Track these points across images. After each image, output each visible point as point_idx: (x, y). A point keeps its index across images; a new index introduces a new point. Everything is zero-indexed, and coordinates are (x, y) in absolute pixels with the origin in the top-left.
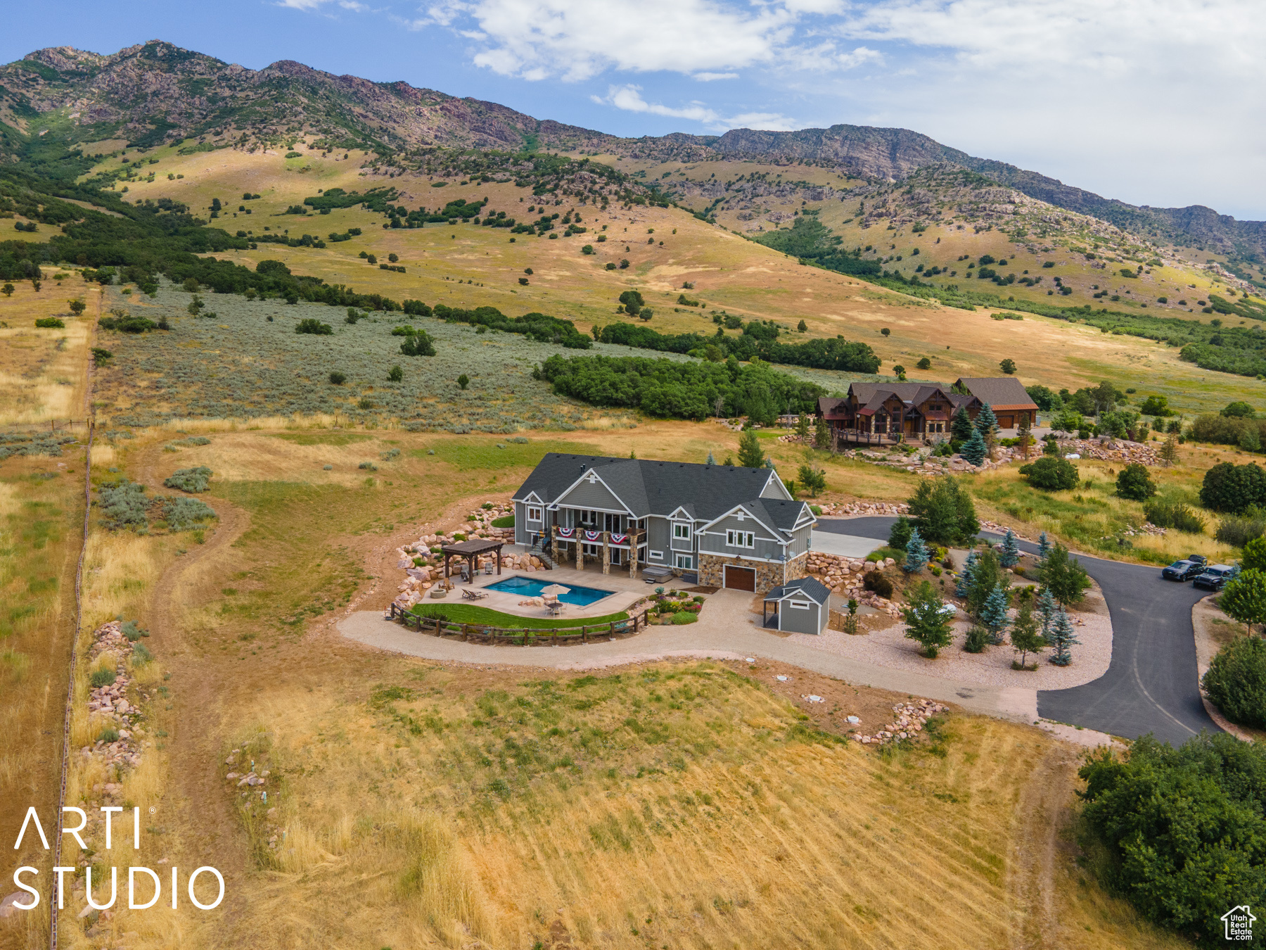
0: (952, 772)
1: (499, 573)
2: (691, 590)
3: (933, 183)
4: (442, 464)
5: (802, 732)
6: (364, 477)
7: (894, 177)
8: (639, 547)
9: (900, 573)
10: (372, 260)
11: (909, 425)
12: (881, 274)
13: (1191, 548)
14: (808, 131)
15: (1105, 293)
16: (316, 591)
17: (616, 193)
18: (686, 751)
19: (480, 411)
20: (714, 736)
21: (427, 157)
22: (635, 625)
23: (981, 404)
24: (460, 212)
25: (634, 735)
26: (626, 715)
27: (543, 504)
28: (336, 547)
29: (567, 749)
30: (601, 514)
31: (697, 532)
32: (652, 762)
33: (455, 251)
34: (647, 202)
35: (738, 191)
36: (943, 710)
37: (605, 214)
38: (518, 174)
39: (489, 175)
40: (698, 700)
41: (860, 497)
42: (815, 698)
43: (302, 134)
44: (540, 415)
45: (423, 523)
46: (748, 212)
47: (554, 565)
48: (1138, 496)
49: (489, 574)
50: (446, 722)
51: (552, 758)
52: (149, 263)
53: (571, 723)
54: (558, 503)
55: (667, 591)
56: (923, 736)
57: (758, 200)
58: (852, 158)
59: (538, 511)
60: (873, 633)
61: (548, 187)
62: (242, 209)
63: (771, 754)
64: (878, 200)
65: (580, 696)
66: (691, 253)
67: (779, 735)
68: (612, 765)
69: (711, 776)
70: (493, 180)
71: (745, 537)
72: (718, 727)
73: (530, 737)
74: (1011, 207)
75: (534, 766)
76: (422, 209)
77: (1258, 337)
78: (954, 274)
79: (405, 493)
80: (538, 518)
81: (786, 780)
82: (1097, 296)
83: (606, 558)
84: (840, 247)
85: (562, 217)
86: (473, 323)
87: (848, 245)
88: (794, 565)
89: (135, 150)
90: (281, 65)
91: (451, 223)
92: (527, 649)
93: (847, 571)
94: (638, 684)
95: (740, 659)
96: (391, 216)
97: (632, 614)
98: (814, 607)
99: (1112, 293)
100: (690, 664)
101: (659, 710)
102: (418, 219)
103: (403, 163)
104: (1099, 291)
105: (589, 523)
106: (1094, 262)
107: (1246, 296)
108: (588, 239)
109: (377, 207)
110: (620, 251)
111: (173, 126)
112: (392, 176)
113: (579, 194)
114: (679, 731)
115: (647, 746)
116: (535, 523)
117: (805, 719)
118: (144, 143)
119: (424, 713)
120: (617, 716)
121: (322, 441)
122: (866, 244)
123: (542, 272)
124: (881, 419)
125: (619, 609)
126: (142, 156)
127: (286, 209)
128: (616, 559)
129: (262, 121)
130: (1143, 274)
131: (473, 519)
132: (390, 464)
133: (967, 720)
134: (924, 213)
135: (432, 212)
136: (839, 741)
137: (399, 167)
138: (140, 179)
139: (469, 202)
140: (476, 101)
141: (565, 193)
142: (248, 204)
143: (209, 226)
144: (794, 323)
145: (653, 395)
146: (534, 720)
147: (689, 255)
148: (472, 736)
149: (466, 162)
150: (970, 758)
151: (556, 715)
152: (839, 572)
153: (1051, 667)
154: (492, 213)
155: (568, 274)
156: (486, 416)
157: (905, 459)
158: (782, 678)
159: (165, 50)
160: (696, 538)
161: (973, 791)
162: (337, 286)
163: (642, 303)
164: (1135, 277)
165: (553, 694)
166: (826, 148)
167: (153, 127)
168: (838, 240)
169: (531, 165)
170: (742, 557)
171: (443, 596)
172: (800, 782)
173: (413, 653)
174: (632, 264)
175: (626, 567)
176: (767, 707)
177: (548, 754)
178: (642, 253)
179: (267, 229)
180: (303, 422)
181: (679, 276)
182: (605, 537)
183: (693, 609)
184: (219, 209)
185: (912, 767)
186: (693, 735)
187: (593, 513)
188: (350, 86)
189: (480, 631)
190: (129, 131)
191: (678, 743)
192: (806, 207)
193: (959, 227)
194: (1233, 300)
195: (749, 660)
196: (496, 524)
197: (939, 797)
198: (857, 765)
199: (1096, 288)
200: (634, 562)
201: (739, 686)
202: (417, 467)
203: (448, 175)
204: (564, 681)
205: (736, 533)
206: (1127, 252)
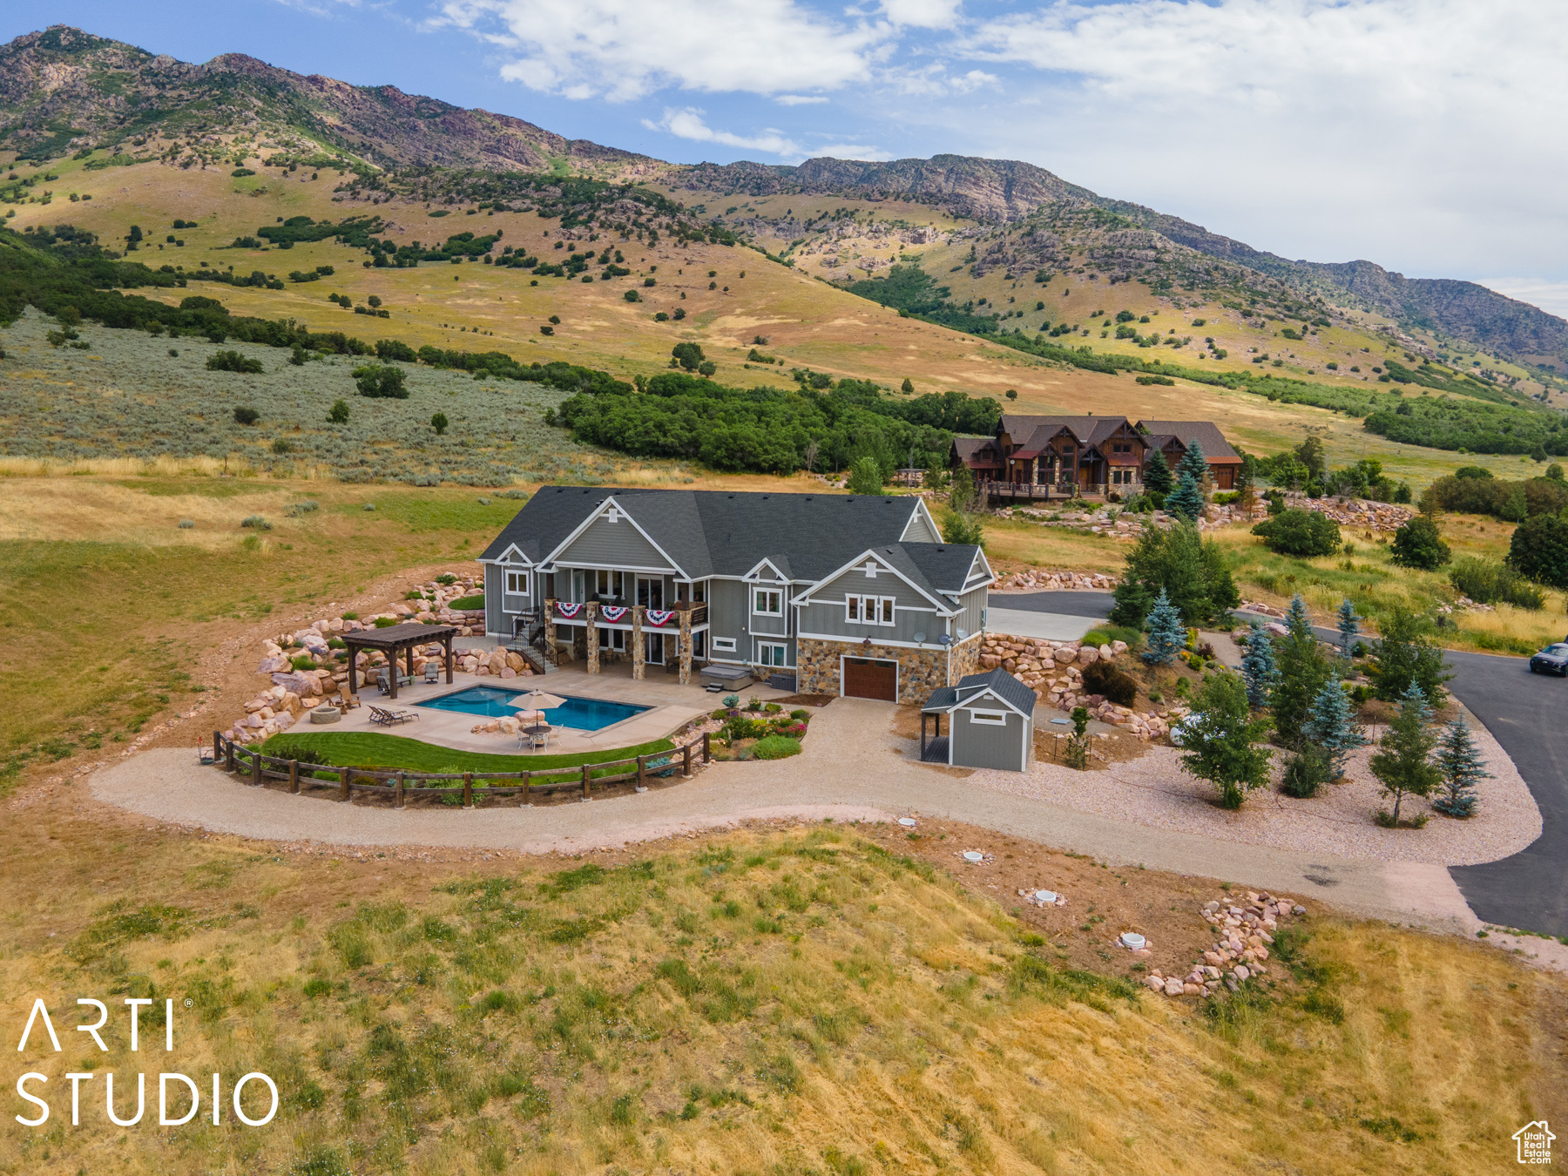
0: (1372, 1060)
1: (449, 680)
2: (786, 701)
3: (1059, 224)
4: (385, 522)
5: (1039, 975)
6: (241, 537)
7: (1009, 219)
8: (695, 630)
9: (1140, 666)
10: (345, 303)
11: (1084, 474)
12: (998, 333)
13: (1543, 629)
14: (905, 162)
15: (1265, 358)
16: (75, 714)
17: (668, 227)
18: (798, 1036)
19: (460, 459)
20: (856, 995)
21: (422, 179)
22: (686, 762)
23: (1181, 446)
24: (466, 248)
25: (679, 1001)
26: (663, 953)
27: (530, 564)
28: (153, 640)
29: (520, 1046)
30: (630, 576)
31: (795, 601)
32: (720, 1071)
33: (458, 295)
34: (707, 238)
35: (821, 231)
36: (1294, 913)
37: (654, 253)
38: (542, 201)
39: (504, 202)
40: (814, 911)
41: (1035, 564)
42: (1046, 896)
43: (254, 146)
44: (550, 465)
45: (326, 603)
46: (832, 257)
47: (548, 666)
48: (1426, 563)
49: (432, 682)
50: (238, 988)
51: (478, 1073)
52: (18, 293)
53: (537, 975)
54: (556, 559)
55: (743, 701)
56: (1278, 972)
57: (845, 243)
58: (958, 195)
59: (522, 578)
60: (1116, 767)
61: (581, 218)
62: (170, 239)
63: (983, 1032)
64: (992, 243)
65: (565, 912)
66: (764, 301)
67: (993, 983)
68: (622, 1084)
69: (859, 1103)
70: (509, 209)
71: (879, 607)
72: (861, 970)
73: (438, 1017)
74: (1152, 253)
75: (434, 1098)
76: (416, 244)
77: (1449, 407)
78: (1086, 333)
79: (311, 561)
80: (523, 588)
81: (1032, 1103)
82: (1256, 361)
83: (639, 651)
84: (947, 301)
85: (598, 256)
86: (470, 369)
87: (958, 298)
88: (962, 653)
89: (26, 163)
90: (228, 60)
91: (454, 262)
92: (470, 811)
93: (1049, 663)
94: (690, 879)
95: (888, 820)
96: (374, 253)
97: (678, 742)
98: (1015, 721)
99: (1273, 357)
100: (792, 833)
101: (733, 936)
102: (410, 256)
103: (390, 186)
104: (1259, 355)
105: (610, 596)
106: (1252, 320)
107: (1426, 362)
108: (631, 283)
109: (356, 241)
110: (674, 298)
111: (79, 134)
112: (376, 202)
113: (620, 227)
114: (780, 986)
115: (708, 1029)
116: (518, 599)
117: (1038, 943)
118: (38, 154)
119: (194, 969)
120: (641, 955)
121: (191, 491)
122: (980, 296)
123: (571, 321)
124: (1046, 464)
125: (658, 734)
126: (34, 171)
127: (232, 241)
128: (657, 655)
129: (200, 128)
130: (1308, 336)
131: (417, 596)
132: (296, 521)
133: (1348, 932)
134: (1049, 259)
135: (429, 249)
136: (1119, 992)
137: (386, 190)
138: (32, 201)
139: (477, 236)
140: (488, 115)
141: (602, 226)
142: (178, 234)
143: (124, 259)
144: (897, 384)
145: (718, 438)
146: (453, 973)
147: (761, 304)
148: (294, 1023)
149: (473, 186)
150: (1395, 1022)
151: (505, 959)
152: (1036, 666)
153: (1444, 820)
154: (508, 250)
155: (606, 324)
156: (468, 465)
157: (1086, 517)
158: (974, 856)
159: (71, 38)
160: (792, 611)
161: (1437, 1106)
162: (283, 322)
163: (702, 358)
164: (1299, 338)
165: (507, 909)
166: (927, 183)
167: (52, 135)
168: (945, 292)
169: (558, 191)
170: (874, 641)
171: (335, 719)
172: (1064, 1106)
173: (227, 828)
174: (689, 314)
175: (673, 667)
176: (957, 921)
177: (471, 1062)
178: (701, 300)
179: (204, 264)
180: (167, 465)
181: (749, 330)
182: (637, 616)
183: (793, 730)
184: (140, 239)
185: (1284, 1051)
186: (811, 993)
187: (618, 575)
188: (322, 89)
189: (381, 781)
190: (19, 140)
191: (777, 1016)
192: (904, 252)
193: (1092, 277)
194: (1412, 367)
195: (904, 821)
196: (455, 605)
197: (1374, 1127)
198: (1171, 1050)
199: (1255, 351)
200: (687, 658)
201: (895, 876)
202: (344, 526)
203: (451, 201)
204: (537, 877)
205: (862, 600)
206: (1289, 309)
